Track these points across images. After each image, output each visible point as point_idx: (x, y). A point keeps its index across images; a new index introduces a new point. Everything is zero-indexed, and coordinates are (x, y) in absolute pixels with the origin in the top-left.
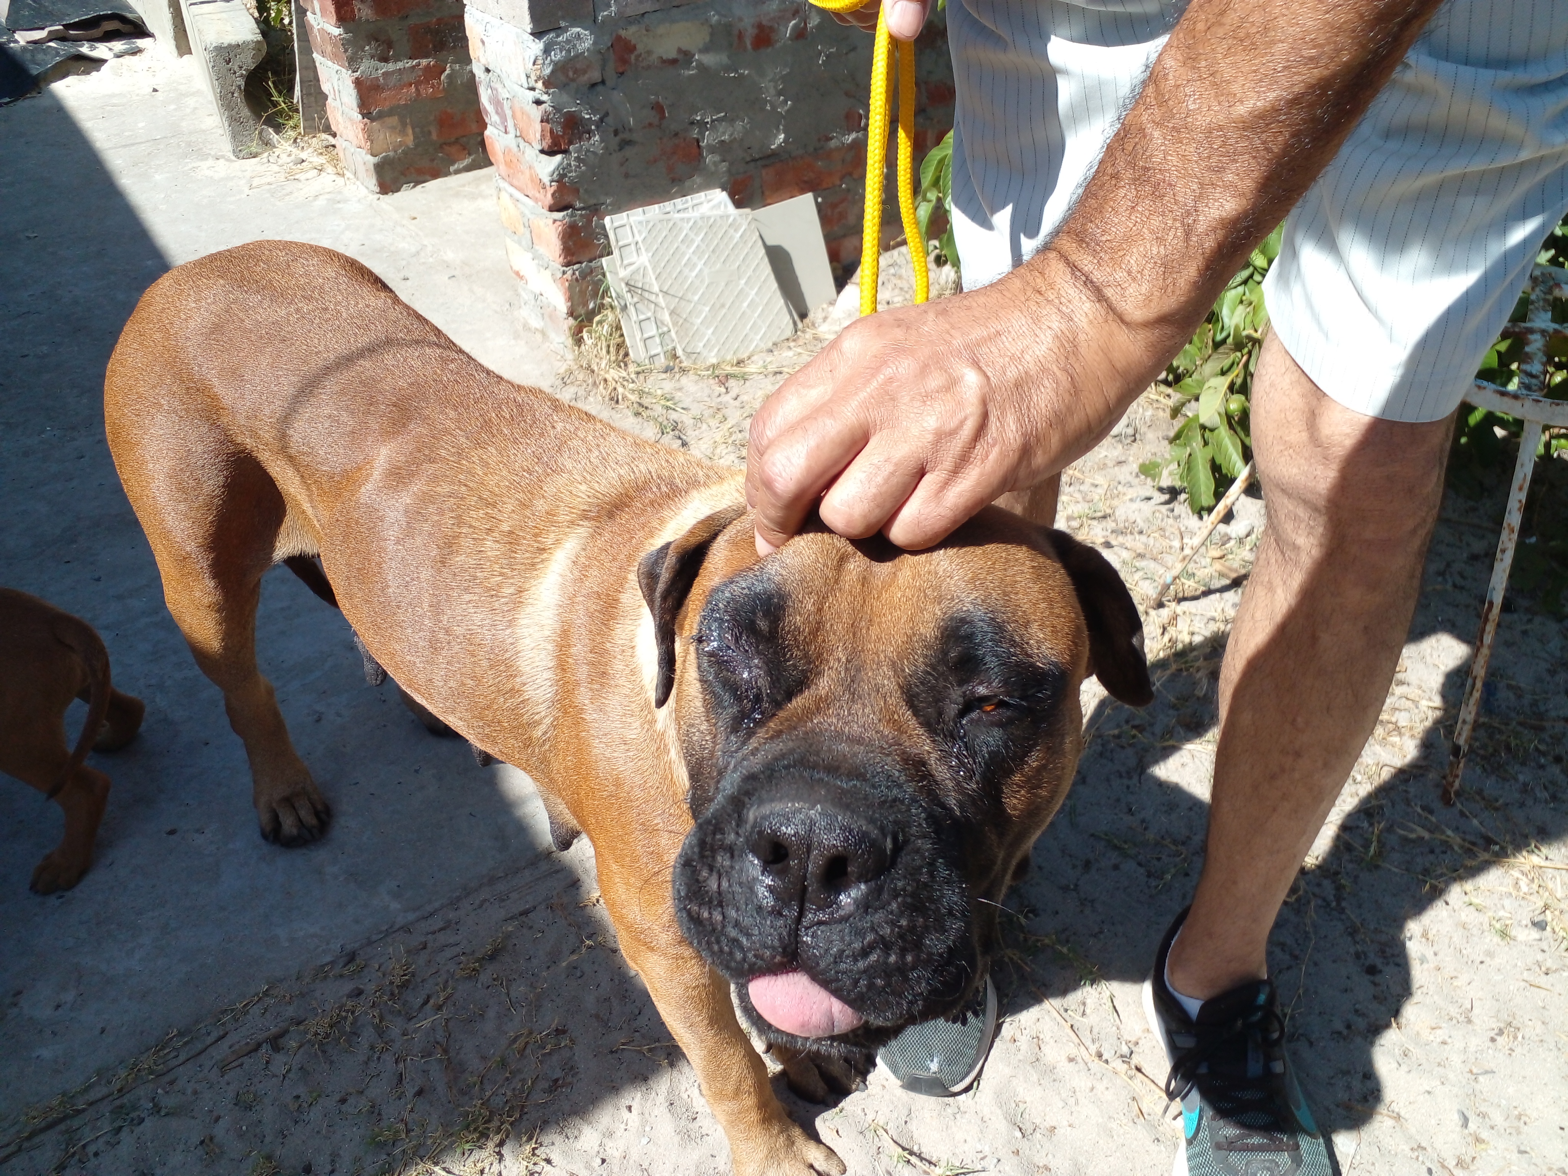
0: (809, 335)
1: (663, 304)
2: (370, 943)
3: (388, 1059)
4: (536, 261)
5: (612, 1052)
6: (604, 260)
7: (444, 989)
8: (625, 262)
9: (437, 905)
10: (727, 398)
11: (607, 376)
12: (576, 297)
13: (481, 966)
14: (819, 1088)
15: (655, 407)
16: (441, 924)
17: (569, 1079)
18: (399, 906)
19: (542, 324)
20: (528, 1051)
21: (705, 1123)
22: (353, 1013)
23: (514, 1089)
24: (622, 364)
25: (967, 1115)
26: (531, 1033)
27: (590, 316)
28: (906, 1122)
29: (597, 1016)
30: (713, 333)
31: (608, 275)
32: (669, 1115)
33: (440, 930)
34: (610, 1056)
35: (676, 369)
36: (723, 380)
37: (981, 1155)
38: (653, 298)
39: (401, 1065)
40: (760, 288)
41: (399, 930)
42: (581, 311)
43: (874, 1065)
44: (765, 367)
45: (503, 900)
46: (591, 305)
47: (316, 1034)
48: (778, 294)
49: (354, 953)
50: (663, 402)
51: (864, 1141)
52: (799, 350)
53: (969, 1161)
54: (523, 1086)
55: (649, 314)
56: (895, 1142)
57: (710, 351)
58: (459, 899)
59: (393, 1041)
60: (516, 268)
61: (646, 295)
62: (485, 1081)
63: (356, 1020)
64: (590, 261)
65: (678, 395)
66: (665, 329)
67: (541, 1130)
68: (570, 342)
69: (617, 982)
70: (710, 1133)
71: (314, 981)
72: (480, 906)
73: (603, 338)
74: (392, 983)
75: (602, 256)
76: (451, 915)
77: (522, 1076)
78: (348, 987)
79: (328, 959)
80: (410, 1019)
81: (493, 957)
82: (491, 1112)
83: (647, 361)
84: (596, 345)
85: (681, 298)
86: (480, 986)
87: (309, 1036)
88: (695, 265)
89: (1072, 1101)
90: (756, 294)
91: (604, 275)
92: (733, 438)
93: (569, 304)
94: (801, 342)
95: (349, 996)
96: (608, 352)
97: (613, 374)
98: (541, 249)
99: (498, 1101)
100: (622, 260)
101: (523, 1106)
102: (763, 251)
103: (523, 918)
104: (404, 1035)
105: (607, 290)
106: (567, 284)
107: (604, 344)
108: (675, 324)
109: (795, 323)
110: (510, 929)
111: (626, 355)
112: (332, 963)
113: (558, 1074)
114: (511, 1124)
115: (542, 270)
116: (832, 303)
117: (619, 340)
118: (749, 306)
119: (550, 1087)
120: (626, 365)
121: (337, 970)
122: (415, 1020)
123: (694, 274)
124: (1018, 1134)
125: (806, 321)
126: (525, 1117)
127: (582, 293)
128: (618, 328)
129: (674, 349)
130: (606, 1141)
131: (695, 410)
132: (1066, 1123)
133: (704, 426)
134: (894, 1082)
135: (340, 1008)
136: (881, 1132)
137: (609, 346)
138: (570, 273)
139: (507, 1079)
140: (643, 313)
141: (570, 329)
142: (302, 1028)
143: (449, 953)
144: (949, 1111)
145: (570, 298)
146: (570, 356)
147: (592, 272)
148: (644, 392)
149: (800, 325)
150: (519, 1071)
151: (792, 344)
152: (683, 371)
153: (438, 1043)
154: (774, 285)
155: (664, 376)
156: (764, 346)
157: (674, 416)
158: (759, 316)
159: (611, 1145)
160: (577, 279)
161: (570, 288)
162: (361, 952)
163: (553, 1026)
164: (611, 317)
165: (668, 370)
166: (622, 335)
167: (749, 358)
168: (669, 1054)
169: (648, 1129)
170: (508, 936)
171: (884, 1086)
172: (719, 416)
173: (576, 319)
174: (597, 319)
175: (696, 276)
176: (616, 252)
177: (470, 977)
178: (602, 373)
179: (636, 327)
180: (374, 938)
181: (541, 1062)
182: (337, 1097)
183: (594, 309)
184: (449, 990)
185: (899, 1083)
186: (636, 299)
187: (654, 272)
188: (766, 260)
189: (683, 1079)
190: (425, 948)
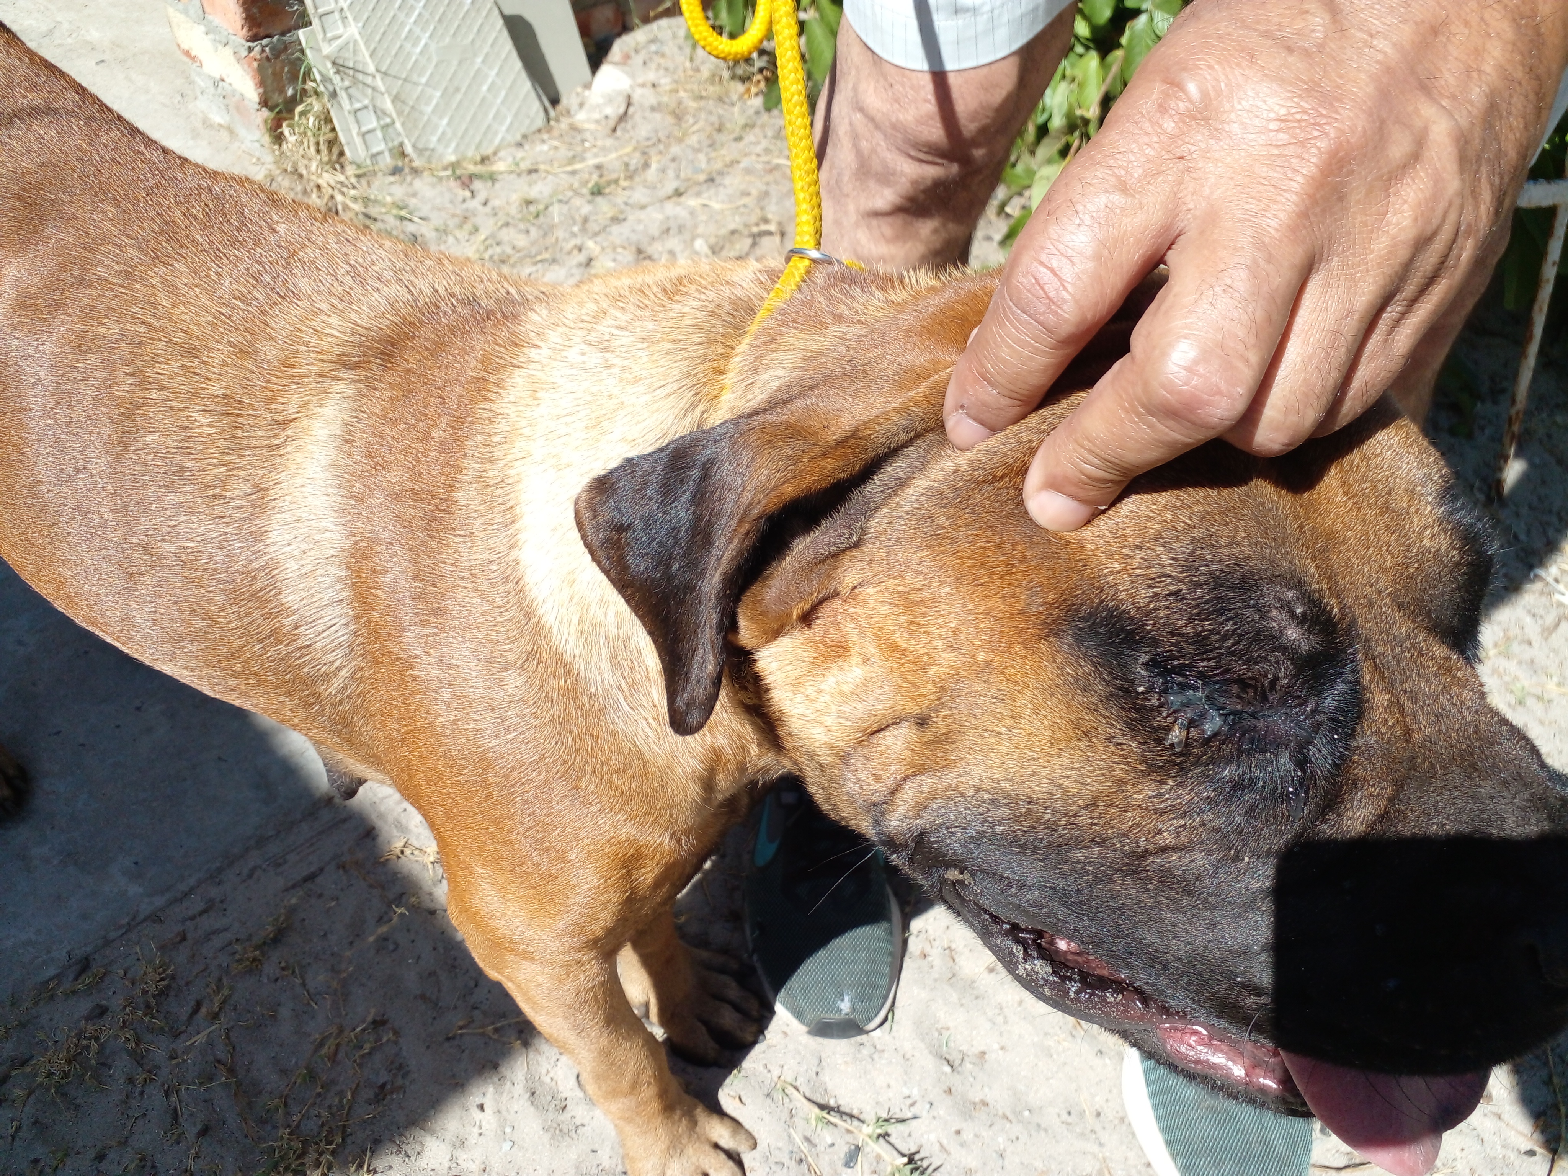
0: (564, 124)
1: (382, 88)
2: (107, 943)
3: (155, 1093)
4: (211, 36)
5: (448, 1039)
6: (301, 34)
7: (219, 988)
8: (329, 35)
9: (192, 881)
10: (475, 204)
11: (320, 182)
12: (269, 81)
13: (263, 954)
14: (708, 1046)
15: (386, 218)
16: (200, 906)
17: (399, 1081)
18: (141, 890)
19: (228, 118)
20: (341, 1055)
21: (579, 1111)
22: (97, 1039)
23: (330, 1107)
24: (338, 166)
25: (886, 1055)
26: (341, 1030)
27: (291, 104)
28: (817, 1074)
29: (423, 997)
30: (448, 124)
31: (308, 52)
32: (532, 1109)
33: (201, 913)
34: (447, 1045)
35: (407, 170)
36: (467, 181)
37: (909, 1102)
38: (369, 80)
39: (174, 1098)
40: (501, 68)
41: (144, 920)
42: (277, 99)
43: (772, 1012)
44: (517, 164)
45: (279, 865)
46: (290, 92)
47: (50, 1074)
48: (524, 75)
49: (87, 959)
50: (395, 211)
51: (773, 1105)
52: (555, 143)
53: (898, 1110)
54: (341, 1101)
55: (366, 102)
56: (809, 1100)
57: (447, 146)
58: (220, 870)
59: (158, 1067)
60: (185, 46)
61: (360, 76)
62: (290, 1101)
63: (102, 1047)
64: (283, 34)
65: (413, 202)
66: (388, 120)
67: (373, 1152)
68: (267, 139)
69: (442, 951)
70: (585, 1122)
71: (36, 1004)
72: (250, 876)
73: (309, 134)
74: (144, 992)
75: (298, 28)
76: (214, 892)
77: (338, 1088)
78: (85, 1006)
79: (51, 972)
80: (177, 1036)
81: (277, 939)
82: (303, 1142)
83: (368, 162)
84: (302, 143)
85: (405, 80)
86: (266, 981)
87: (39, 1079)
88: (418, 39)
89: (1000, 1019)
90: (498, 75)
91: (302, 51)
92: (490, 252)
93: (261, 90)
94: (556, 133)
95: (88, 1018)
96: (318, 151)
97: (327, 178)
98: (216, 20)
99: (311, 1125)
100: (325, 32)
101: (344, 1126)
102: (500, 22)
103: (309, 885)
104: (172, 1058)
105: (308, 73)
106: (255, 64)
107: (312, 141)
108: (400, 113)
109: (546, 111)
110: (294, 901)
111: (342, 154)
112: (59, 976)
113: (384, 1077)
114: (333, 1153)
115: (220, 47)
116: (588, 86)
117: (330, 136)
118: (489, 90)
119: (377, 1095)
120: (342, 167)
121: (67, 985)
122: (183, 1036)
123: (418, 50)
124: (947, 1069)
125: (559, 108)
126: (349, 1140)
127: (277, 76)
128: (328, 120)
129: (401, 145)
130: (458, 1153)
131: (437, 220)
132: (996, 1046)
133: (451, 240)
134: (798, 1028)
135: (79, 1037)
136: (790, 1090)
137: (318, 144)
138: (258, 49)
139: (319, 1095)
140: (359, 101)
141: (266, 121)
142: (28, 1069)
143: (217, 942)
144: (865, 1052)
145: (262, 83)
146: (269, 158)
147: (286, 48)
148: (369, 200)
149: (552, 113)
150: (333, 1082)
151: (545, 136)
152: (415, 171)
153: (219, 1062)
154: (518, 64)
155: (392, 179)
156: (510, 138)
157: (410, 228)
158: (503, 103)
159: (465, 1157)
160: (268, 58)
161: (261, 70)
162: (96, 956)
163: (370, 1019)
164: (317, 107)
165: (396, 171)
166: (333, 129)
167: (495, 153)
168: (521, 1032)
169: (508, 1130)
170: (292, 911)
171: (785, 1034)
172: (468, 227)
173: (271, 109)
174: (299, 109)
175: (421, 52)
176: (315, 22)
177: (250, 971)
178: (313, 177)
179: (351, 119)
180: (113, 935)
181: (360, 1065)
182: (91, 1154)
183: (294, 97)
184: (226, 992)
185: (804, 1029)
186: (347, 83)
187: (368, 48)
188: (505, 33)
189: (542, 1059)
190: (184, 939)
